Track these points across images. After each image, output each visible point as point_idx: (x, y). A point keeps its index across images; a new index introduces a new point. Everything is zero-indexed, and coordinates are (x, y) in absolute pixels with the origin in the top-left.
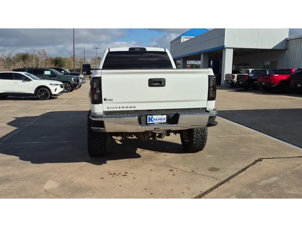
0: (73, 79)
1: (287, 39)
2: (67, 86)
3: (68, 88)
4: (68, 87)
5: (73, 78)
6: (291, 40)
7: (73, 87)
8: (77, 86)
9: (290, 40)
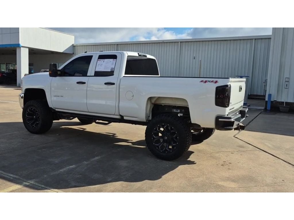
1: (74, 45)
6: (78, 46)
9: (76, 46)
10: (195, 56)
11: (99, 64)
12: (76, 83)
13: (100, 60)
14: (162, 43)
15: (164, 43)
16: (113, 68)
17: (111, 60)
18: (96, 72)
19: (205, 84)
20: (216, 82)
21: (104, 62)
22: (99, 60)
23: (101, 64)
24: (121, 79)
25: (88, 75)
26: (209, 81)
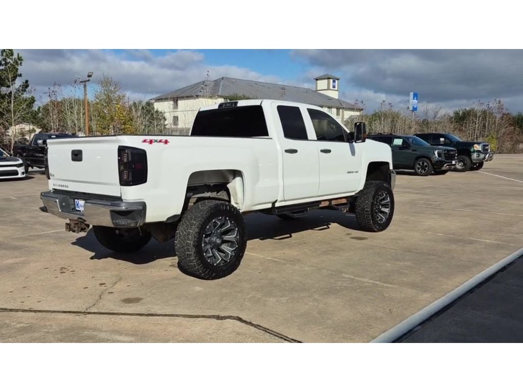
0: (436, 153)
2: (425, 164)
3: (427, 169)
4: (426, 166)
5: (437, 151)
7: (435, 167)
8: (445, 165)
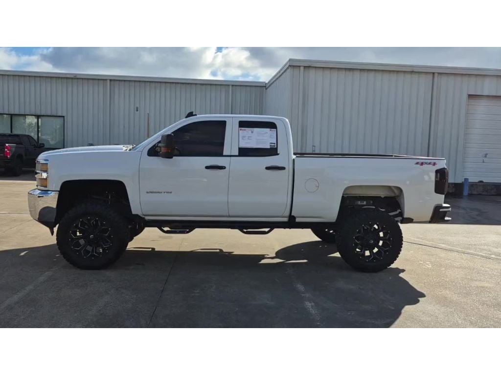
10: (138, 106)
11: (243, 137)
12: (204, 167)
13: (245, 130)
14: (72, 78)
15: (78, 78)
16: (274, 143)
17: (267, 130)
18: (240, 149)
19: (422, 166)
20: (434, 164)
21: (252, 132)
22: (241, 130)
23: (249, 137)
24: (294, 159)
25: (224, 154)
26: (426, 163)
